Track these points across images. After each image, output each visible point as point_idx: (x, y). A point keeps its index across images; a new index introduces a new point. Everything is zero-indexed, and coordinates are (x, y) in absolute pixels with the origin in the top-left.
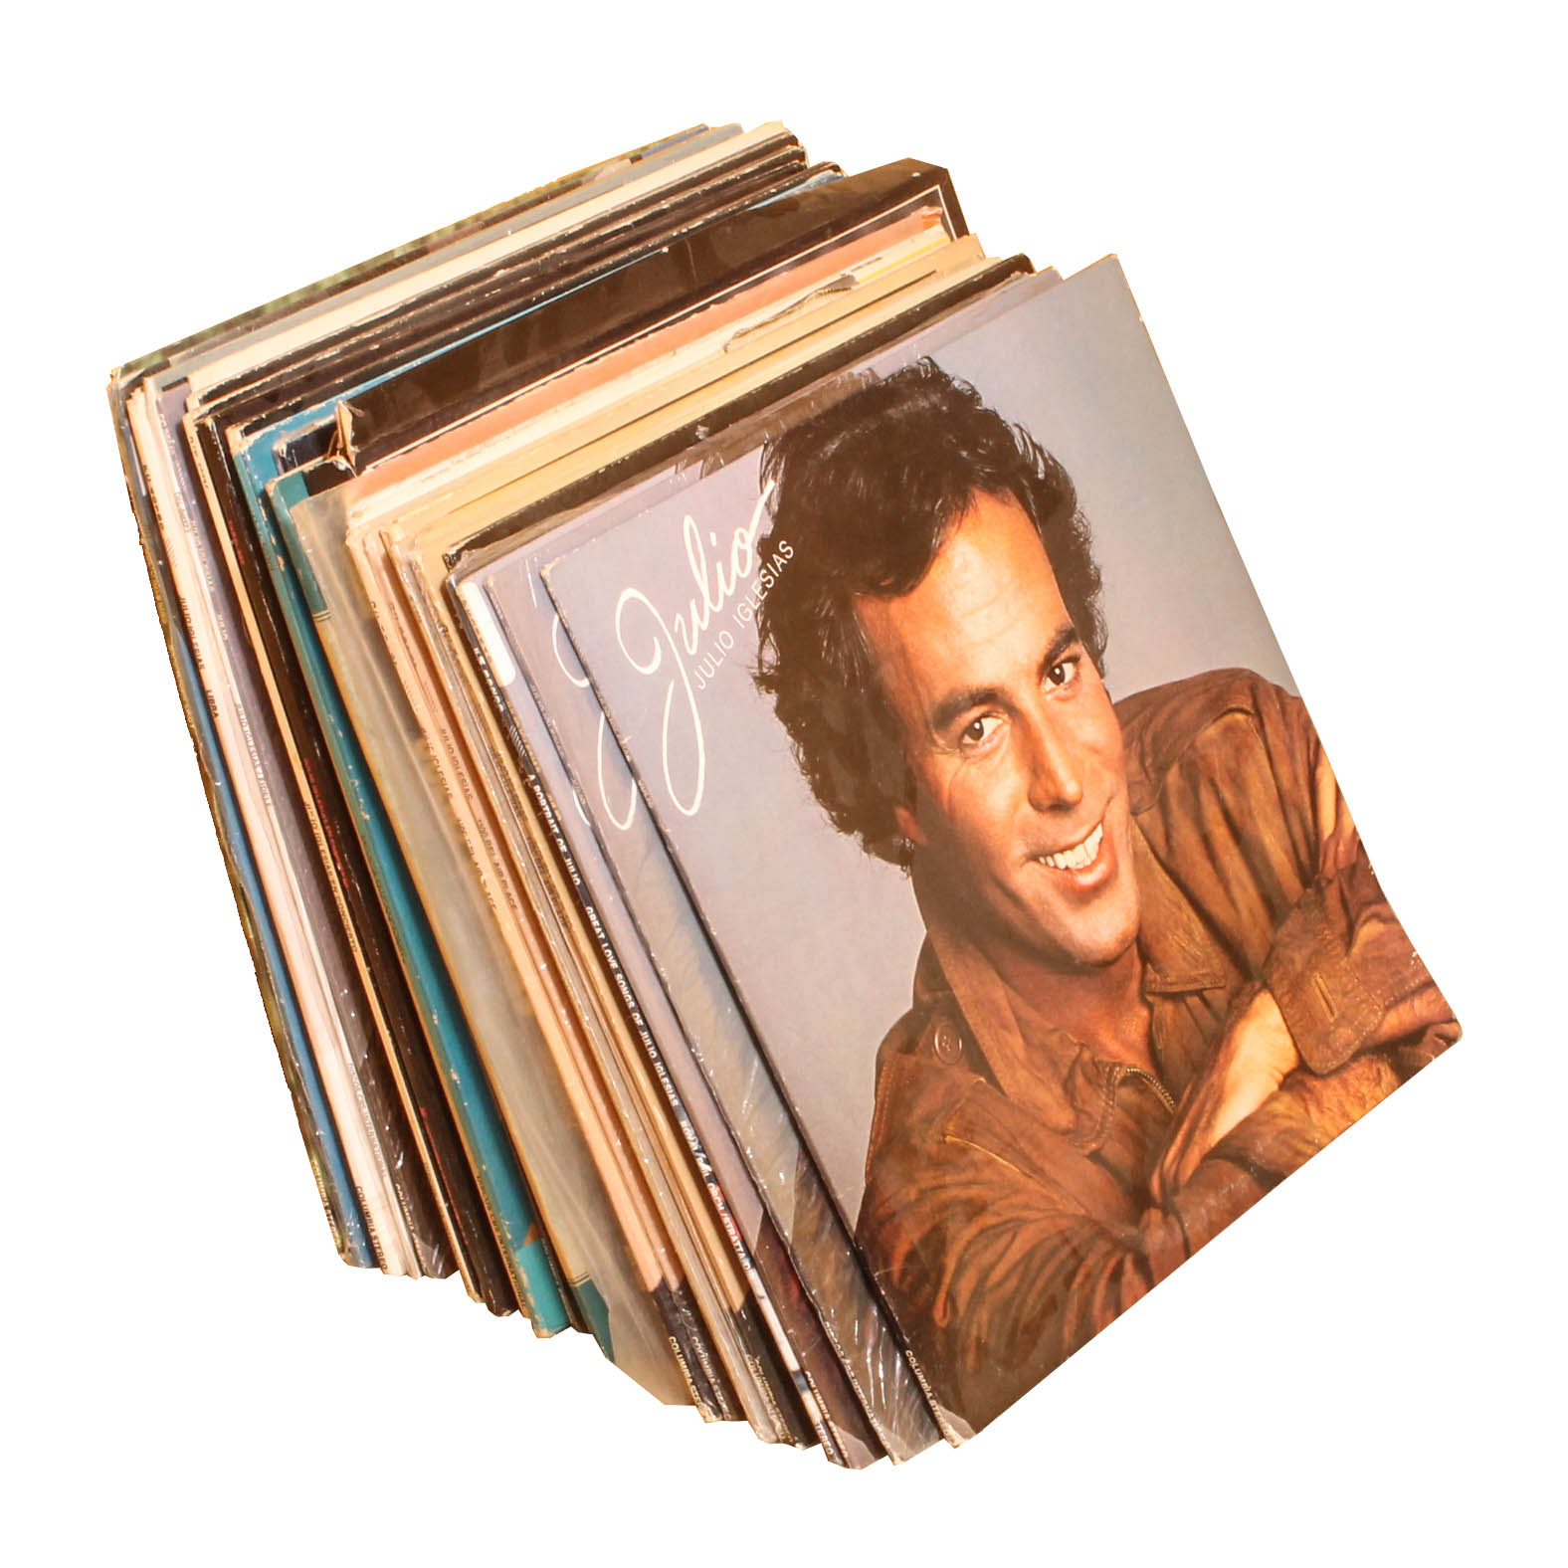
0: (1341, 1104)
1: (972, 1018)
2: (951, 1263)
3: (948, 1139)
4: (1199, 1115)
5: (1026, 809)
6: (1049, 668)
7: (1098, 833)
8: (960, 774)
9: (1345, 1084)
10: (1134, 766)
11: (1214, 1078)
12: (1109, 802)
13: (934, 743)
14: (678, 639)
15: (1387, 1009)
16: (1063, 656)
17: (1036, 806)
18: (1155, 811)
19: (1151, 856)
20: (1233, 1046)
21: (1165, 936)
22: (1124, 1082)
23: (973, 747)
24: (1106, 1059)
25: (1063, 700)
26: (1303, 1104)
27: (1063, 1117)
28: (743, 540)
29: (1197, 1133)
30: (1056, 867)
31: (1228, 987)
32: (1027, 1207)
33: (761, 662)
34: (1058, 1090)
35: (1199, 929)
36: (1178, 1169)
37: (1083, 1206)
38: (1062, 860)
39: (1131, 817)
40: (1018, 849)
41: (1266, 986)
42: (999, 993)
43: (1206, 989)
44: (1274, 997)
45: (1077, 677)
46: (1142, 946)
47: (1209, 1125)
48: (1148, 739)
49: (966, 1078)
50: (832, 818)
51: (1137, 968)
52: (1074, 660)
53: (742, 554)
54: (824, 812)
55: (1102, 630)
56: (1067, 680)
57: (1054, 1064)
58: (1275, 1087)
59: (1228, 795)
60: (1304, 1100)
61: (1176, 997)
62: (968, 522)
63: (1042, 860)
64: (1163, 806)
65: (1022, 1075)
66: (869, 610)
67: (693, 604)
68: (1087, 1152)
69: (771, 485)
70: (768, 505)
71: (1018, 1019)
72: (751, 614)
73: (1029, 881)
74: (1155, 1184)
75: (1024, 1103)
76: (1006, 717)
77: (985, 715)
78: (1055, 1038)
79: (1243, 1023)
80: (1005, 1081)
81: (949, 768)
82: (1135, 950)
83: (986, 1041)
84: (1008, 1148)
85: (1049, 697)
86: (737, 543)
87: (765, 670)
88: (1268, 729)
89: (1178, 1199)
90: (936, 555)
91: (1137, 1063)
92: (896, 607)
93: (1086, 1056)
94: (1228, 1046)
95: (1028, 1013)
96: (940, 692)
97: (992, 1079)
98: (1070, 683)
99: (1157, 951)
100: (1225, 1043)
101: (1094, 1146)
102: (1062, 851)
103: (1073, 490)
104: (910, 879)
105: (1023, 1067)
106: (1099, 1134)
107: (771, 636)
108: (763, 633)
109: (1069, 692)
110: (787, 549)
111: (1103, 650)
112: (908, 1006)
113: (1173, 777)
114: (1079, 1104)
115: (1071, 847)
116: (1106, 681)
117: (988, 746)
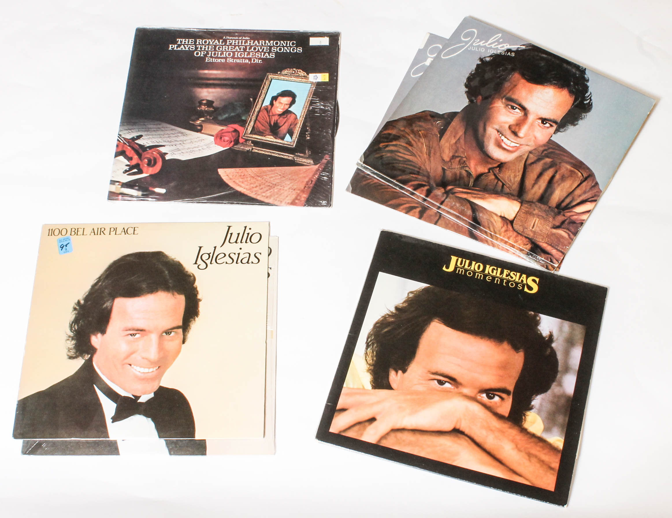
0: (511, 236)
1: (450, 128)
2: (394, 143)
3: (420, 132)
4: (475, 194)
5: (507, 126)
6: (544, 121)
7: (518, 145)
8: (500, 108)
9: (516, 236)
10: (541, 149)
11: (487, 195)
12: (527, 145)
13: (502, 99)
14: (474, 41)
15: (546, 243)
16: (549, 122)
17: (510, 127)
18: (535, 158)
19: (524, 160)
20: (499, 198)
21: (509, 170)
22: (466, 171)
23: (509, 108)
24: (468, 164)
25: (539, 125)
26: (502, 225)
27: (446, 159)
28: (507, 45)
29: (470, 195)
30: (500, 137)
31: (511, 192)
32: (420, 156)
33: (485, 58)
34: (451, 154)
35: (518, 179)
36: (458, 192)
37: (430, 170)
38: (503, 138)
39: (528, 152)
40: (497, 127)
41: (522, 203)
42: (461, 133)
43: (506, 186)
44: (521, 207)
45: (548, 128)
46: (501, 165)
47: (475, 197)
48: (551, 150)
49: (436, 131)
50: (465, 83)
51: (496, 165)
52: (551, 126)
53: (503, 47)
54: (465, 81)
55: (565, 130)
56: (545, 125)
57: (456, 152)
58: (499, 215)
59: (557, 176)
60: (504, 225)
61: (496, 177)
62: (557, 90)
63: (499, 133)
64: (539, 160)
65: (447, 145)
66: (516, 76)
67: (484, 41)
68: (443, 167)
69: (524, 47)
70: (518, 48)
71: (459, 139)
72: (493, 52)
73: (491, 131)
74: (450, 187)
75: (441, 147)
76: (523, 114)
77: (519, 109)
78: (462, 150)
79: (507, 199)
80: (443, 141)
81: (499, 105)
82: (499, 163)
83: (448, 133)
84: (429, 148)
85: (537, 122)
86: (505, 45)
87: (484, 59)
88: (584, 184)
89: (451, 195)
90: (544, 85)
91: (474, 174)
92: (523, 81)
93: (465, 159)
94: (498, 197)
95: (462, 141)
96: (515, 97)
97: (441, 138)
98: (544, 126)
99: (504, 169)
100: (498, 195)
101: (446, 168)
102: (505, 137)
103: (590, 111)
104: (468, 104)
105: (450, 144)
106: (449, 168)
107: (492, 58)
108: (491, 56)
109: (543, 127)
110: (513, 55)
111: (561, 132)
112: (441, 113)
113: (548, 160)
114: (452, 161)
115: (508, 139)
116: (554, 135)
117: (513, 112)
